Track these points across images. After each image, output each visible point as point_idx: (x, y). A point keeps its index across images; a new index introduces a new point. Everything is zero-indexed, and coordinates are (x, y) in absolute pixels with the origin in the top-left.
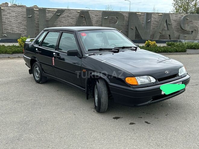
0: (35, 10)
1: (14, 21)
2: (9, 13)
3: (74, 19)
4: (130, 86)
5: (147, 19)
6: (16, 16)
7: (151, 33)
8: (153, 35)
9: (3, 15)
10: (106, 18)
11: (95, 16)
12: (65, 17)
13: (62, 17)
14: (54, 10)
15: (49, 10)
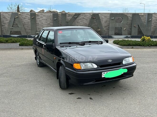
0: (59, 15)
1: (45, 22)
2: (42, 17)
3: (88, 20)
4: (75, 69)
5: (148, 19)
6: (46, 19)
7: (152, 30)
8: (155, 31)
9: (38, 19)
10: (113, 18)
11: (105, 17)
12: (81, 19)
13: (79, 19)
14: (73, 14)
15: (69, 14)
